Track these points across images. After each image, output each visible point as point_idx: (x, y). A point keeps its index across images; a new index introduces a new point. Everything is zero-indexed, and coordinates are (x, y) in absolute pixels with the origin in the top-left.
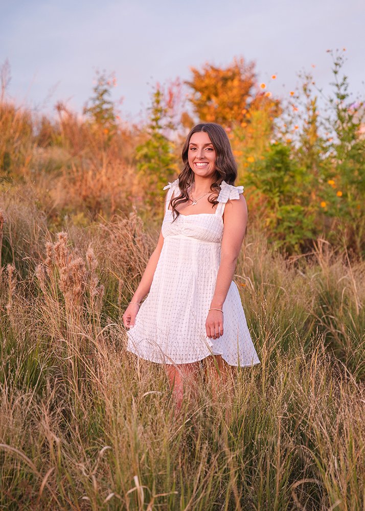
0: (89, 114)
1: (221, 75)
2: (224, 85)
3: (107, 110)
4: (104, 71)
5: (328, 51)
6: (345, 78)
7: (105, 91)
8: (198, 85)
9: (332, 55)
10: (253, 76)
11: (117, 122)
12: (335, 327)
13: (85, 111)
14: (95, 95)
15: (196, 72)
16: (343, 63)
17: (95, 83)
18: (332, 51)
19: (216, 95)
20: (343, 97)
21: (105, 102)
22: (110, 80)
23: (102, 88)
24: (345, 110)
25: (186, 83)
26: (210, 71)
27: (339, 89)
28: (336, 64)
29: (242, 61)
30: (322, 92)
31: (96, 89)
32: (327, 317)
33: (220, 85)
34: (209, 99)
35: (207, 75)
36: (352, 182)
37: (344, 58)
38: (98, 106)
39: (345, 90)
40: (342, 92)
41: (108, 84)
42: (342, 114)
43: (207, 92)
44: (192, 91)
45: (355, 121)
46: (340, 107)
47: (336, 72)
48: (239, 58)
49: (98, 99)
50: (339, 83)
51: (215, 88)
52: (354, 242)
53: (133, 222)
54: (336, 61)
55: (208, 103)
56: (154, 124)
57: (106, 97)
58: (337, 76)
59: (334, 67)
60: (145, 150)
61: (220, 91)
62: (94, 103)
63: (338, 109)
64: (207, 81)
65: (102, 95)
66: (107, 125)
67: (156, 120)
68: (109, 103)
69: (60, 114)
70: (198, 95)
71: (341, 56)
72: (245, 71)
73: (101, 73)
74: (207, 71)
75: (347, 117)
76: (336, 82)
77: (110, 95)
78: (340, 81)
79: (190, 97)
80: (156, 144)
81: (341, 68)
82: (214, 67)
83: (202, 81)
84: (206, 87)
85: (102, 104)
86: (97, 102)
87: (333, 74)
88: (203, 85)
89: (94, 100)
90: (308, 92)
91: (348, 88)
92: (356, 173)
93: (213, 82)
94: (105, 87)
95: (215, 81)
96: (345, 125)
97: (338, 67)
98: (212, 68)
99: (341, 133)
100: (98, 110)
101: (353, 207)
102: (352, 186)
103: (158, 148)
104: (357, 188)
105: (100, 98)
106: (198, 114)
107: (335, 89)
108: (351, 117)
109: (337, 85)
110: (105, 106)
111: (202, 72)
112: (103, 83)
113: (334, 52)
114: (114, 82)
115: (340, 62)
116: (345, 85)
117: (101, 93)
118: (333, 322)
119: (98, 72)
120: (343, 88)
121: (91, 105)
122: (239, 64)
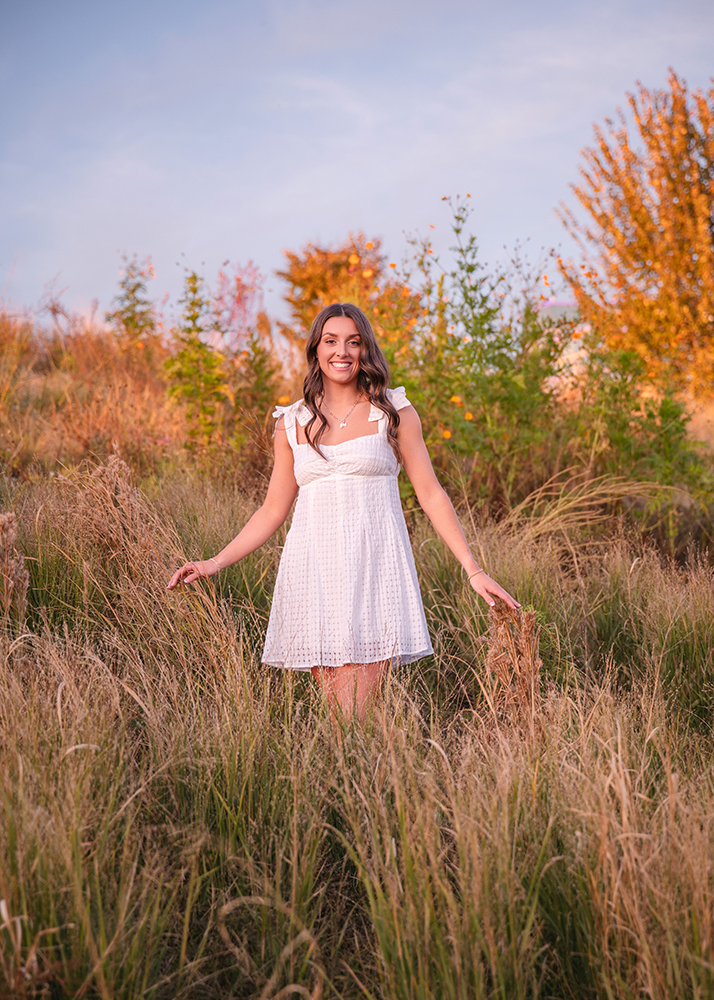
0: (115, 321)
1: (331, 260)
2: (335, 275)
3: (142, 313)
4: (135, 255)
5: (444, 199)
6: (473, 240)
7: (138, 285)
8: (297, 276)
9: (450, 204)
10: (379, 259)
11: (158, 330)
12: (455, 622)
13: (108, 318)
14: (122, 292)
15: (293, 258)
16: (467, 215)
17: (122, 275)
18: (450, 198)
19: (325, 290)
20: (471, 269)
21: (138, 302)
22: (145, 268)
23: (133, 282)
24: (474, 289)
25: (280, 274)
26: (315, 255)
27: (465, 256)
28: (458, 218)
29: (361, 238)
30: (439, 261)
31: (123, 284)
32: (440, 607)
33: (329, 275)
34: (314, 296)
35: (311, 261)
36: (492, 400)
37: (468, 209)
38: (128, 309)
39: (473, 257)
40: (469, 260)
41: (142, 274)
42: (471, 294)
43: (310, 287)
44: (289, 285)
45: (490, 305)
46: (467, 283)
47: (458, 231)
48: (356, 235)
49: (128, 298)
50: (464, 248)
51: (323, 279)
52: (501, 491)
53: (114, 470)
54: (457, 214)
55: (315, 302)
56: (189, 324)
57: (139, 295)
58: (460, 235)
59: (454, 222)
60: (178, 366)
61: (330, 283)
62: (122, 304)
63: (465, 288)
64: (310, 270)
65: (133, 291)
66: (144, 336)
67: (194, 318)
68: (145, 303)
69: (56, 320)
70: (298, 291)
71: (464, 206)
72: (367, 253)
73: (131, 259)
74: (309, 255)
75: (480, 299)
76: (459, 247)
77: (145, 290)
78: (465, 244)
79: (288, 294)
80: (194, 355)
81: (465, 224)
82: (321, 248)
83: (304, 270)
84: (309, 279)
85: (134, 305)
86: (127, 303)
87: (454, 234)
88: (305, 276)
89: (122, 299)
90: (426, 266)
91: (477, 254)
92: (497, 385)
93: (319, 271)
94: (138, 279)
95: (321, 269)
96: (476, 311)
97: (461, 222)
98: (318, 251)
99: (471, 324)
100: (129, 314)
101: (496, 436)
102: (492, 405)
103: (197, 361)
104: (502, 407)
105: (131, 296)
106: (299, 320)
107: (458, 255)
108: (485, 299)
109: (461, 251)
110: (139, 308)
111: (302, 257)
112: (134, 273)
113: (454, 199)
114: (151, 270)
115: (464, 215)
116: (473, 250)
117: (132, 288)
118: (451, 616)
119: (125, 258)
120: (470, 254)
121: (118, 307)
122: (357, 243)
